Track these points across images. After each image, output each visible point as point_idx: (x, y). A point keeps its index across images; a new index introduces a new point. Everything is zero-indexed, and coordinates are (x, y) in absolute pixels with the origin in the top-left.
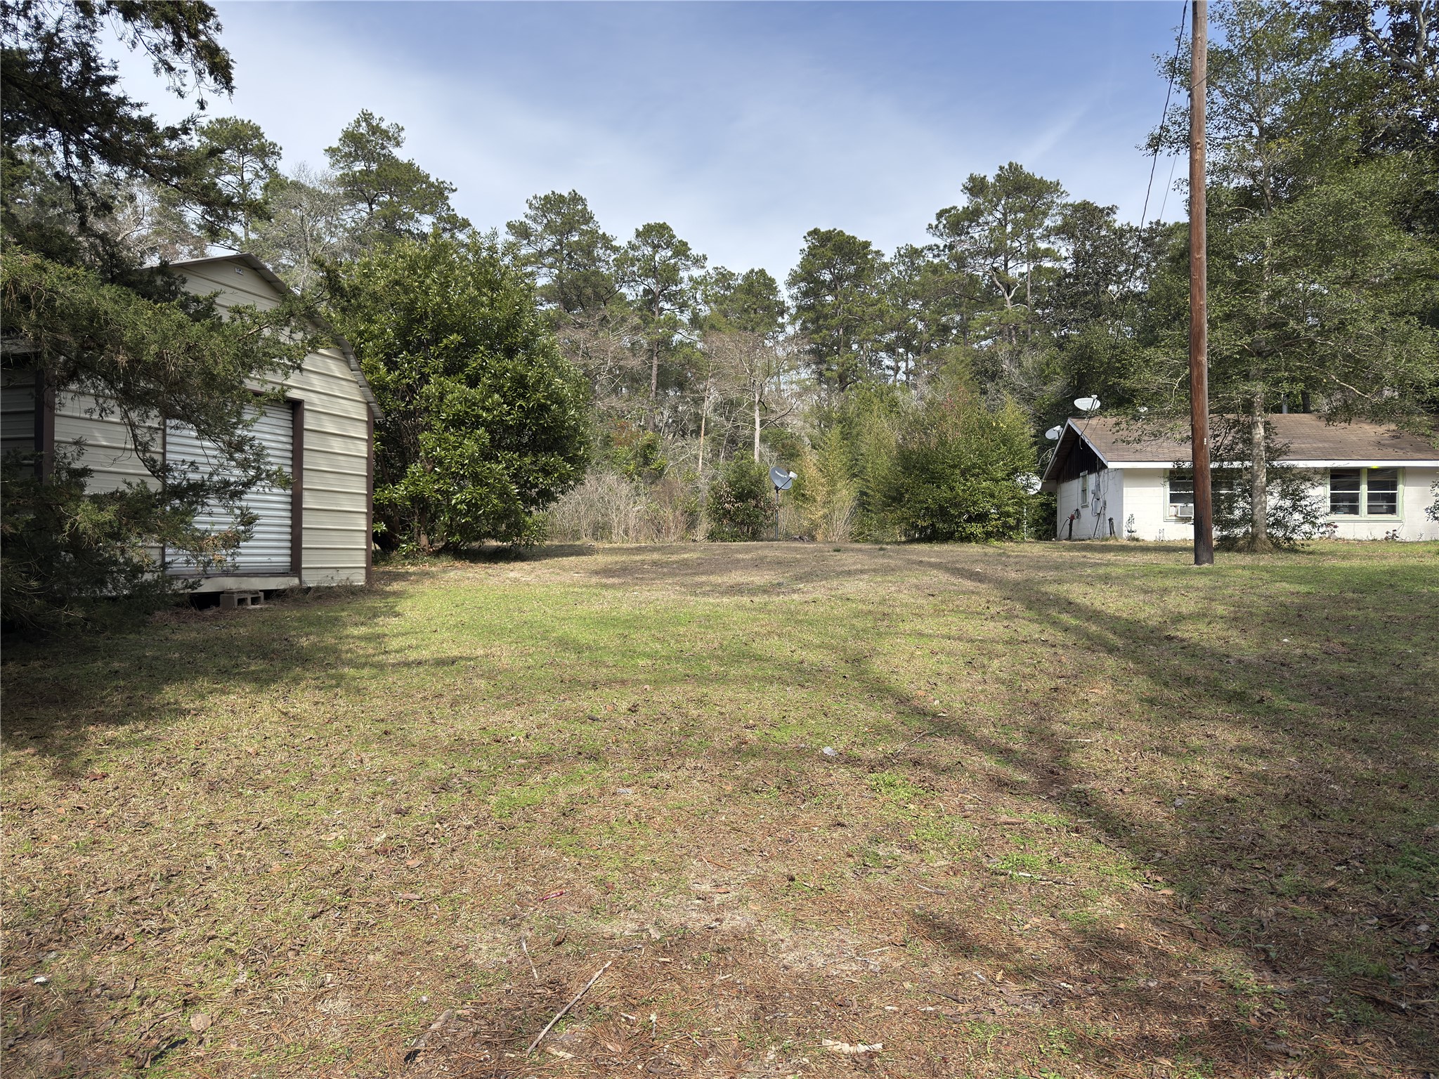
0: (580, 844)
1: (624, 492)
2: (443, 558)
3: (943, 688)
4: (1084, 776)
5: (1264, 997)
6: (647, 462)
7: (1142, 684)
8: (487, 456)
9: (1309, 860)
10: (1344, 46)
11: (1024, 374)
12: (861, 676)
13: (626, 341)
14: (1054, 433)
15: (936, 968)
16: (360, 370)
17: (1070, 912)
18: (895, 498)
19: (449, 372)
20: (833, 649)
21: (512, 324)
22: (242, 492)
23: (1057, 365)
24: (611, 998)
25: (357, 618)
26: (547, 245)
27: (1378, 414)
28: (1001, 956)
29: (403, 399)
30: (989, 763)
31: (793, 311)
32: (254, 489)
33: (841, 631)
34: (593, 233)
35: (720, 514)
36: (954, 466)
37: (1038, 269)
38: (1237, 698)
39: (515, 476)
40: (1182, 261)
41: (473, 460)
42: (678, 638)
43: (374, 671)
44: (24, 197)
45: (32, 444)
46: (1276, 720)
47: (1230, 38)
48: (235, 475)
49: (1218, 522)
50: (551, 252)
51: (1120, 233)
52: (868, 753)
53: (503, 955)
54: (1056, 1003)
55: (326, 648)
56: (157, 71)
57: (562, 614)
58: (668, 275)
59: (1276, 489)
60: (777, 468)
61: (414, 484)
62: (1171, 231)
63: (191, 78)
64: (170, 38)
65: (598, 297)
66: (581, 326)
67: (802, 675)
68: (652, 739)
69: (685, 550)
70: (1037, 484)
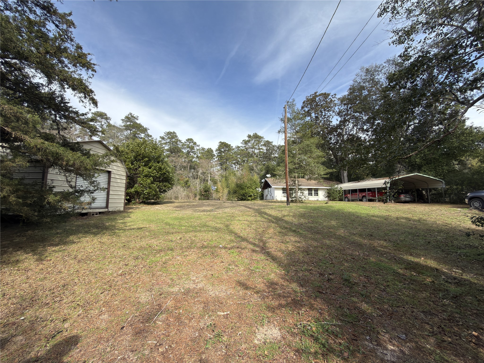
0: (167, 270)
1: (182, 190)
2: (141, 204)
3: (243, 231)
4: (268, 248)
5: (301, 292)
6: (186, 184)
7: (278, 229)
8: (152, 183)
9: (307, 263)
10: (308, 119)
11: (258, 170)
12: (228, 229)
13: (183, 160)
14: (263, 181)
15: (241, 293)
16: (125, 165)
17: (266, 277)
18: (235, 192)
19: (145, 166)
20: (222, 224)
21: (159, 157)
22: (93, 192)
23: (263, 168)
24: (172, 307)
25: (120, 218)
26: (168, 140)
27: (315, 179)
28: (253, 289)
29: (134, 171)
30: (251, 247)
31: (216, 156)
32: (96, 191)
33: (224, 220)
34: (177, 139)
35: (201, 195)
36: (246, 187)
37: (260, 151)
38: (294, 231)
39: (158, 187)
40: (284, 152)
41: (149, 184)
42: (191, 222)
43: (123, 231)
44: (47, 123)
45: (41, 179)
46: (301, 235)
47: (291, 116)
48: (92, 188)
49: (291, 197)
50: (168, 142)
51: (274, 146)
52: (229, 246)
53: (148, 299)
54: (264, 298)
55: (112, 225)
56: (80, 102)
57: (167, 217)
58: (192, 148)
59: (299, 191)
60: (213, 186)
61: (136, 189)
62: (282, 146)
63: (88, 104)
64: (83, 96)
65: (178, 151)
66: (174, 157)
67: (217, 230)
68: (184, 245)
69: (194, 202)
70: (260, 190)
